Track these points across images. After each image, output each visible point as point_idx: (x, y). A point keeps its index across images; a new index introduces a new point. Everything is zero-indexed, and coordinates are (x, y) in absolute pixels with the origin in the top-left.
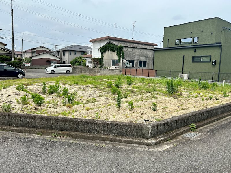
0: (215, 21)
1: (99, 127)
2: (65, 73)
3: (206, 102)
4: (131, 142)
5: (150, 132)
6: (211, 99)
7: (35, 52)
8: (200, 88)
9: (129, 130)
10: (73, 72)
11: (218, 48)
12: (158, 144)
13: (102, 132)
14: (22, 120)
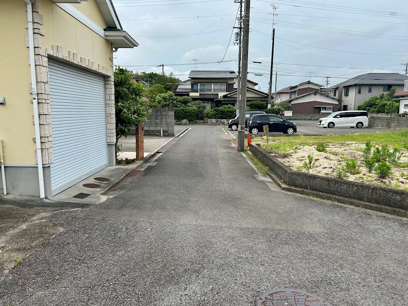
2: (352, 128)
7: (295, 92)
10: (370, 126)
14: (380, 194)
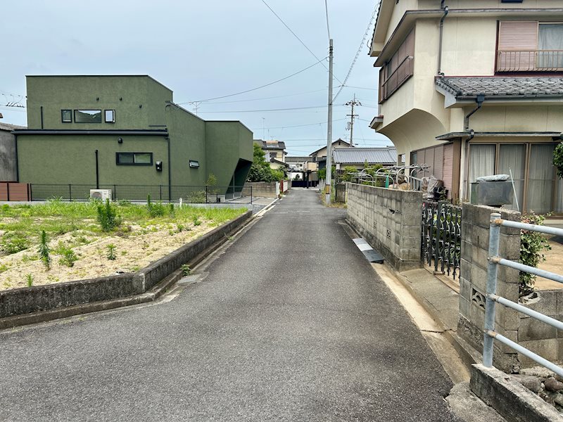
0: (145, 83)
1: (52, 296)
3: (176, 235)
4: (119, 305)
5: (143, 283)
6: (180, 231)
8: (153, 216)
9: (110, 288)
11: (163, 138)
12: (158, 297)
13: (60, 304)
